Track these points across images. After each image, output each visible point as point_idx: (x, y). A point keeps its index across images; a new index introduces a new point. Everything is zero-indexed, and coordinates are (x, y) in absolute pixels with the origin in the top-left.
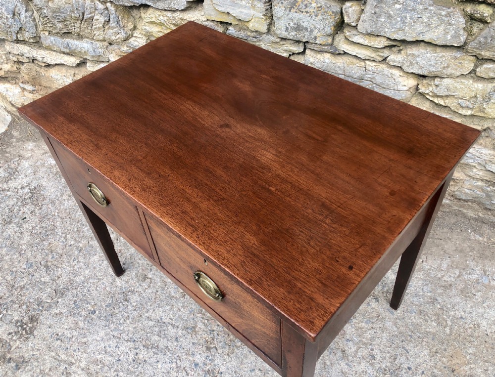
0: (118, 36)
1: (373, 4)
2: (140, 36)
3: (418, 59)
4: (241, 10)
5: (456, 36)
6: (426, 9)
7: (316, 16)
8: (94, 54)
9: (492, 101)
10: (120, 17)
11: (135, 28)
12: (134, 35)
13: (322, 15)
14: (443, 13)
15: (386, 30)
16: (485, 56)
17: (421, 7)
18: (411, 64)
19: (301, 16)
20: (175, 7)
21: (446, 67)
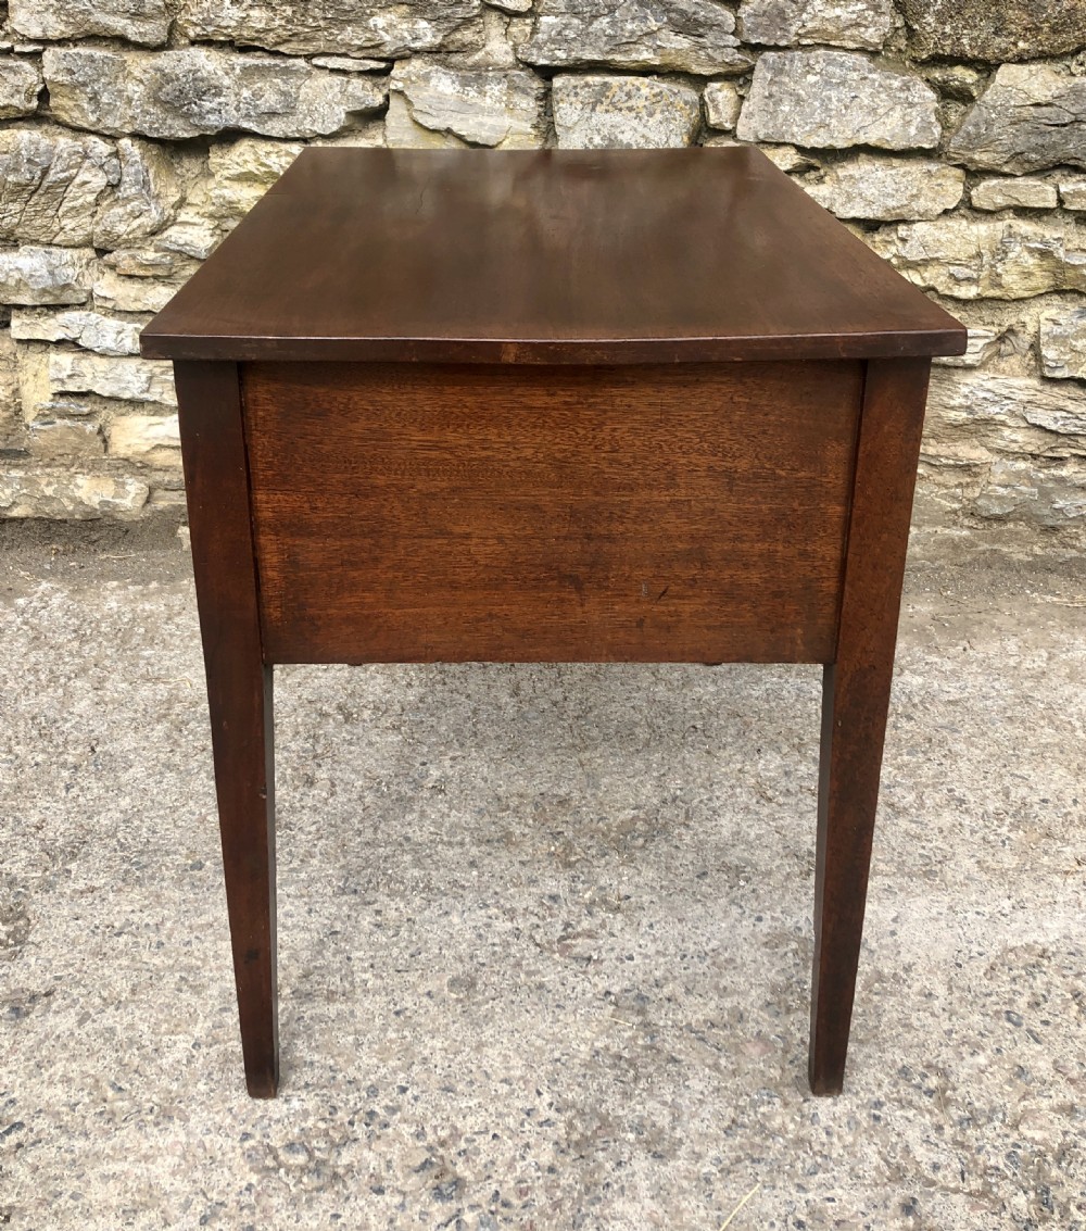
0: (136, 223)
1: (765, 78)
2: (196, 219)
3: (861, 185)
4: (480, 119)
5: (925, 128)
6: (865, 78)
7: (651, 115)
8: (50, 282)
9: (1011, 255)
10: (152, 171)
11: (182, 203)
12: (179, 220)
13: (662, 112)
14: (896, 84)
15: (795, 129)
16: (981, 161)
17: (855, 75)
18: (850, 198)
19: (616, 118)
20: (315, 128)
21: (915, 196)
